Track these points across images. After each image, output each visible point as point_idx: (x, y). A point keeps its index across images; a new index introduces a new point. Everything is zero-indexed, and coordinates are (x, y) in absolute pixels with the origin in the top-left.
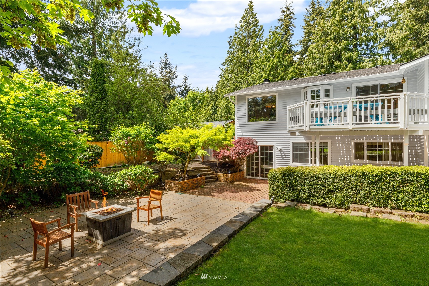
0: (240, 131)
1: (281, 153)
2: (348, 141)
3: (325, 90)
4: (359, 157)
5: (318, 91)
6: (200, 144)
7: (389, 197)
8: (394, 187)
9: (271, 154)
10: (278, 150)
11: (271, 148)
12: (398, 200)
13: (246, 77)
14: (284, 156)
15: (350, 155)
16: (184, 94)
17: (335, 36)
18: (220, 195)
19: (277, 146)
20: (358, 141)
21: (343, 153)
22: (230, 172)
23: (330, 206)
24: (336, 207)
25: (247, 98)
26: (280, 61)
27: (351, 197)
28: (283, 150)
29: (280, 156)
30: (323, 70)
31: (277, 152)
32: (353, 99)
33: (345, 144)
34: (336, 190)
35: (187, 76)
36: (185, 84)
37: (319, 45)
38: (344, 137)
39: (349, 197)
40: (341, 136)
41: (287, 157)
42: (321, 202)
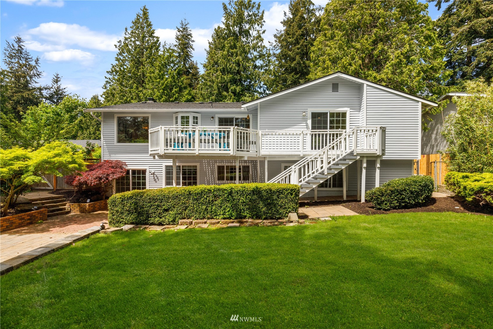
0: (108, 153)
1: (154, 177)
2: (212, 165)
3: (194, 117)
4: (221, 178)
5: (188, 118)
6: (31, 168)
7: (206, 209)
8: (209, 202)
9: (144, 178)
10: (150, 174)
11: (144, 172)
12: (212, 211)
13: (137, 92)
14: (157, 180)
15: (214, 177)
16: (55, 101)
17: (223, 68)
18: (61, 229)
19: (150, 170)
20: (220, 164)
21: (209, 175)
22: (88, 201)
23: (164, 224)
24: (169, 224)
25: (116, 116)
26: (175, 82)
27: (181, 213)
28: (156, 174)
29: (153, 180)
30: (213, 97)
31: (150, 176)
32: (199, 128)
33: (210, 167)
34: (169, 208)
35: (59, 76)
36: (56, 86)
37: (210, 73)
38: (210, 161)
39: (179, 214)
40: (207, 160)
41: (160, 180)
42: (157, 221)
